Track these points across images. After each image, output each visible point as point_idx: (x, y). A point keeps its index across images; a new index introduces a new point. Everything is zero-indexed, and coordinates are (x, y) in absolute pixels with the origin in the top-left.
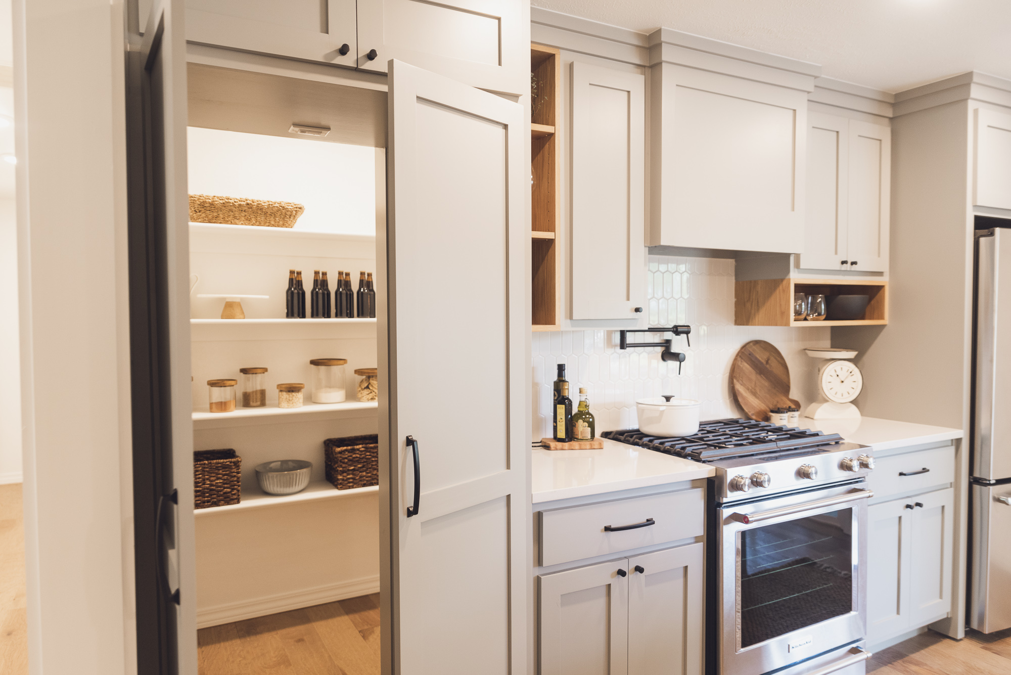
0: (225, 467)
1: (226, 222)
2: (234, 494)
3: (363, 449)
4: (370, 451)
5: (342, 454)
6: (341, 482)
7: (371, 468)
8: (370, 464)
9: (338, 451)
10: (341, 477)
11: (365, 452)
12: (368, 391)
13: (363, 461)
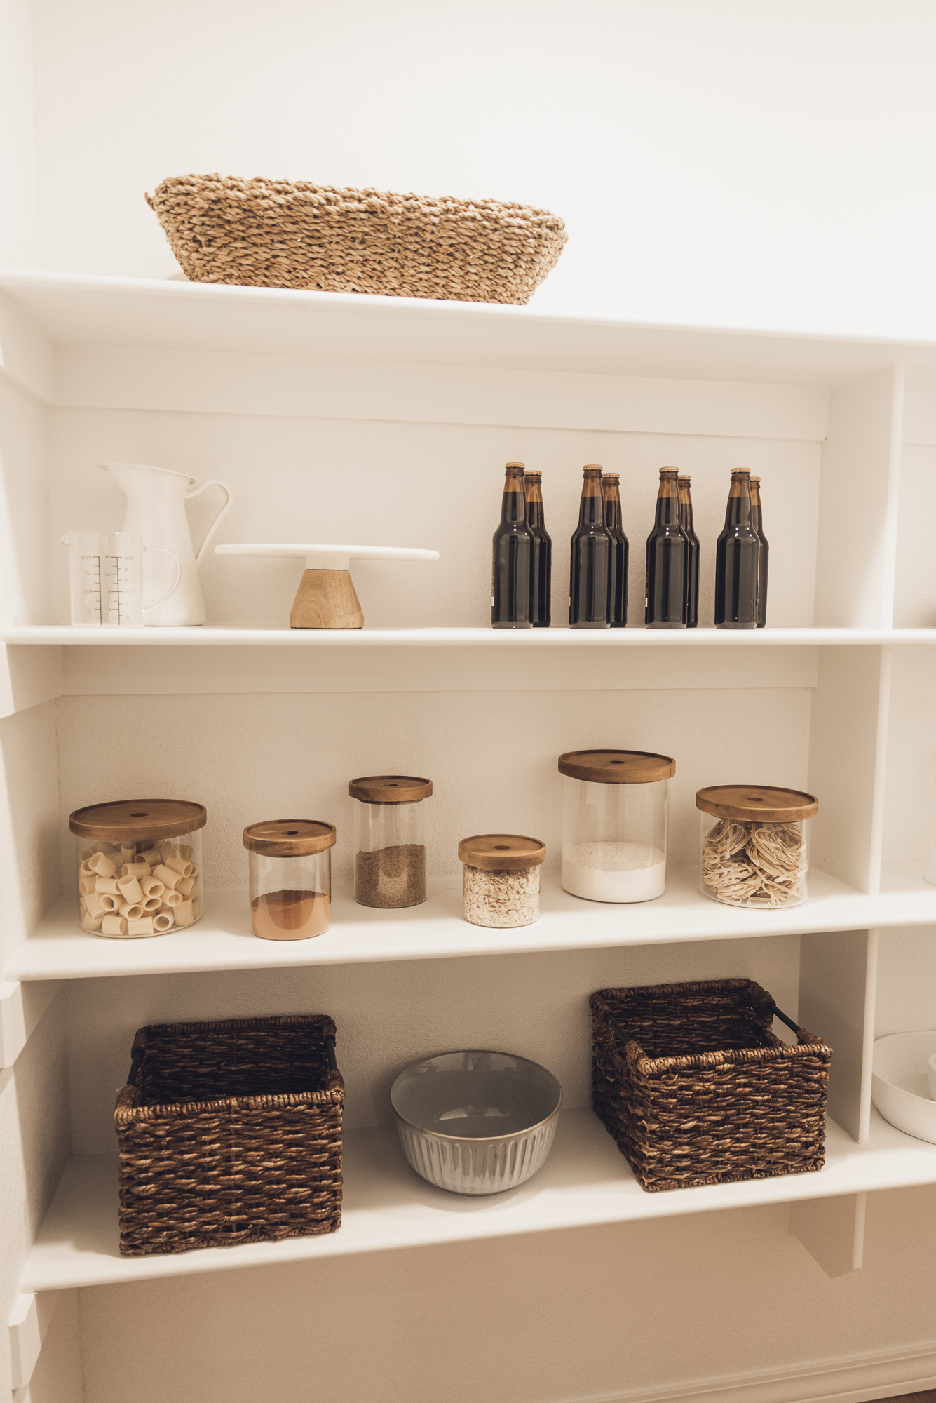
0: (291, 1119)
1: (303, 284)
2: (321, 1206)
3: (727, 1066)
4: (748, 1070)
5: (661, 1080)
6: (653, 1166)
7: (749, 1125)
8: (747, 1114)
9: (648, 1069)
10: (655, 1153)
11: (734, 1074)
12: (745, 870)
13: (725, 1104)
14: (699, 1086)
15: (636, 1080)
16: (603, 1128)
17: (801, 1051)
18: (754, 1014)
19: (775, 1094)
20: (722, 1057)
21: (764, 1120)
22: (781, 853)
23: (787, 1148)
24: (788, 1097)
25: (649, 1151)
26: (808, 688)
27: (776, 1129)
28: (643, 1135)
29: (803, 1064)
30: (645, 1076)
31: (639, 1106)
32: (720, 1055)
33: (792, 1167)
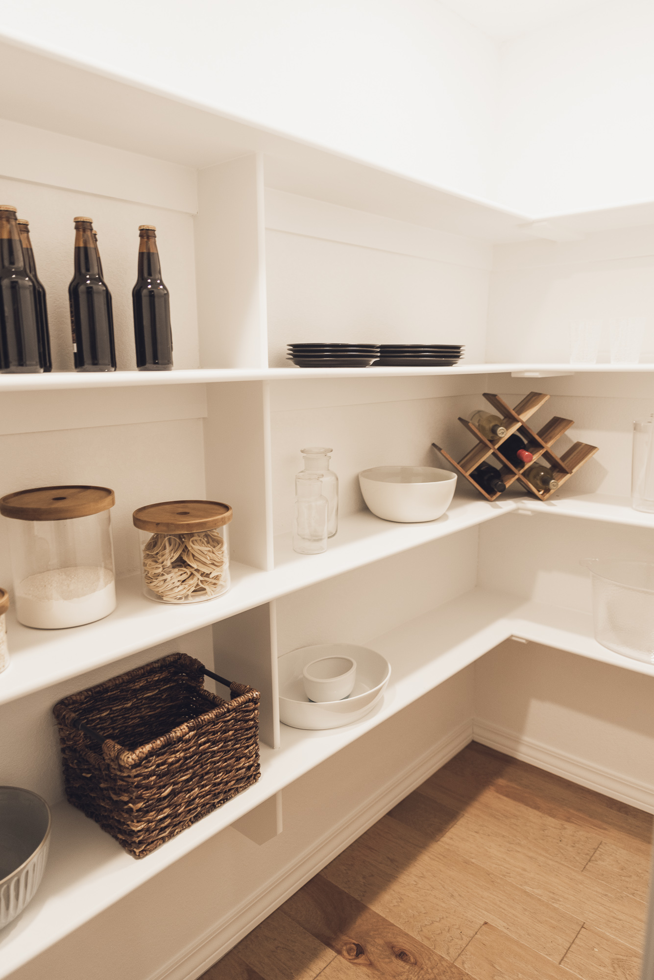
4: (206, 731)
5: (141, 766)
6: (142, 837)
7: (210, 771)
8: (208, 763)
9: (131, 762)
10: (143, 826)
11: (196, 737)
12: (185, 573)
13: (192, 763)
14: (172, 758)
15: (119, 773)
16: (82, 816)
17: (240, 702)
18: (187, 678)
19: (226, 741)
20: (186, 728)
21: (220, 763)
22: (212, 554)
23: (237, 775)
24: (234, 739)
25: (137, 827)
26: (200, 418)
27: (229, 766)
28: (130, 816)
29: (242, 711)
30: (128, 768)
31: (123, 793)
32: (185, 727)
33: (241, 787)
